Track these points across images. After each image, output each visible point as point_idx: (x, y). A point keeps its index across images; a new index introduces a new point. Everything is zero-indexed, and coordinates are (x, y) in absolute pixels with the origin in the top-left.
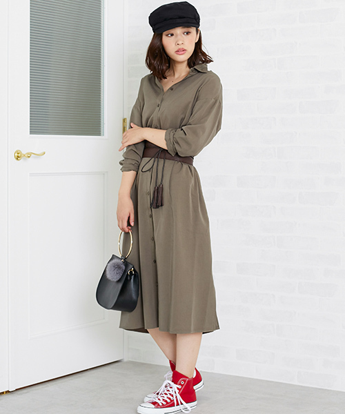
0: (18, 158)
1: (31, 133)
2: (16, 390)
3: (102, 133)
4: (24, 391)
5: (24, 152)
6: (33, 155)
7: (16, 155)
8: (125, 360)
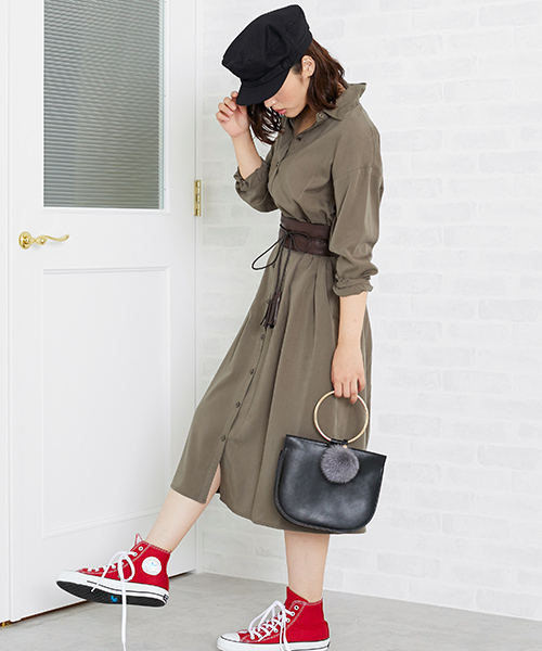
0: (24, 244)
1: (46, 204)
2: (22, 620)
3: (161, 206)
4: (36, 621)
5: (34, 236)
6: (49, 240)
7: (22, 239)
8: (199, 572)
